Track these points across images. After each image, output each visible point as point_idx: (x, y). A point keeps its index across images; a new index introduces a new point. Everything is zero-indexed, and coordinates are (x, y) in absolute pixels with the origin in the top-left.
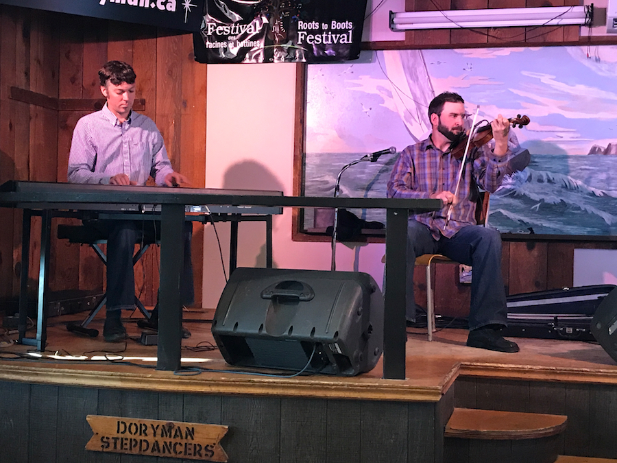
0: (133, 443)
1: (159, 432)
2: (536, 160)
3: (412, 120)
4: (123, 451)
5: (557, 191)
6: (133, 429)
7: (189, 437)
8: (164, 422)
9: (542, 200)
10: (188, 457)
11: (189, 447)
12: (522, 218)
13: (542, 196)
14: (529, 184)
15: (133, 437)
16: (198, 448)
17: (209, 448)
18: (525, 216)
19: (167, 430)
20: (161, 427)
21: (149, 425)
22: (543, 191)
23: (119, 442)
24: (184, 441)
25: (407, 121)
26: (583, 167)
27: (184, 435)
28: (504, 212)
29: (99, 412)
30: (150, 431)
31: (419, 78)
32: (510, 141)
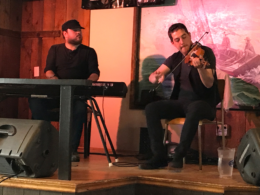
12: (256, 97)
28: (245, 93)
32: (250, 50)
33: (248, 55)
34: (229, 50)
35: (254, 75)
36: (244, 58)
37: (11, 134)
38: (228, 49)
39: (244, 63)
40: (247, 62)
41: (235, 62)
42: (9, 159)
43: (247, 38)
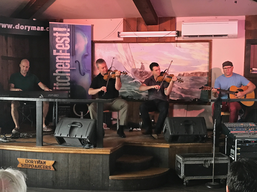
0: (30, 165)
1: (36, 162)
3: (126, 65)
4: (27, 168)
6: (30, 162)
7: (44, 164)
8: (38, 160)
10: (44, 169)
11: (44, 166)
15: (30, 164)
16: (47, 167)
17: (50, 167)
19: (38, 162)
20: (37, 161)
21: (34, 161)
23: (26, 165)
24: (43, 165)
25: (125, 65)
27: (43, 163)
29: (21, 157)
30: (34, 162)
31: (128, 52)
37: (80, 127)
38: (144, 71)
42: (80, 140)
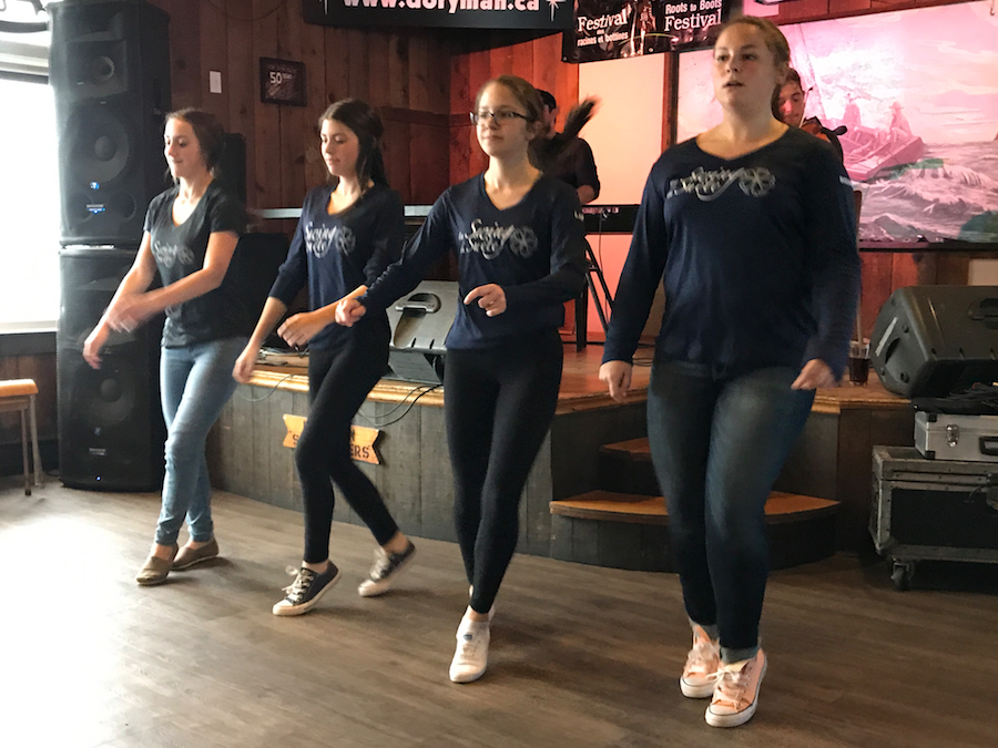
2: (930, 150)
5: (955, 188)
9: (936, 200)
12: (913, 223)
13: (937, 196)
14: (922, 181)
16: (358, 449)
17: (365, 450)
18: (916, 220)
22: (938, 189)
26: (987, 156)
28: (892, 217)
29: (293, 412)
32: (901, 128)
33: (898, 139)
34: (858, 131)
35: (909, 180)
36: (889, 145)
38: (856, 129)
39: (889, 156)
40: (895, 152)
41: (871, 153)
43: (895, 104)
